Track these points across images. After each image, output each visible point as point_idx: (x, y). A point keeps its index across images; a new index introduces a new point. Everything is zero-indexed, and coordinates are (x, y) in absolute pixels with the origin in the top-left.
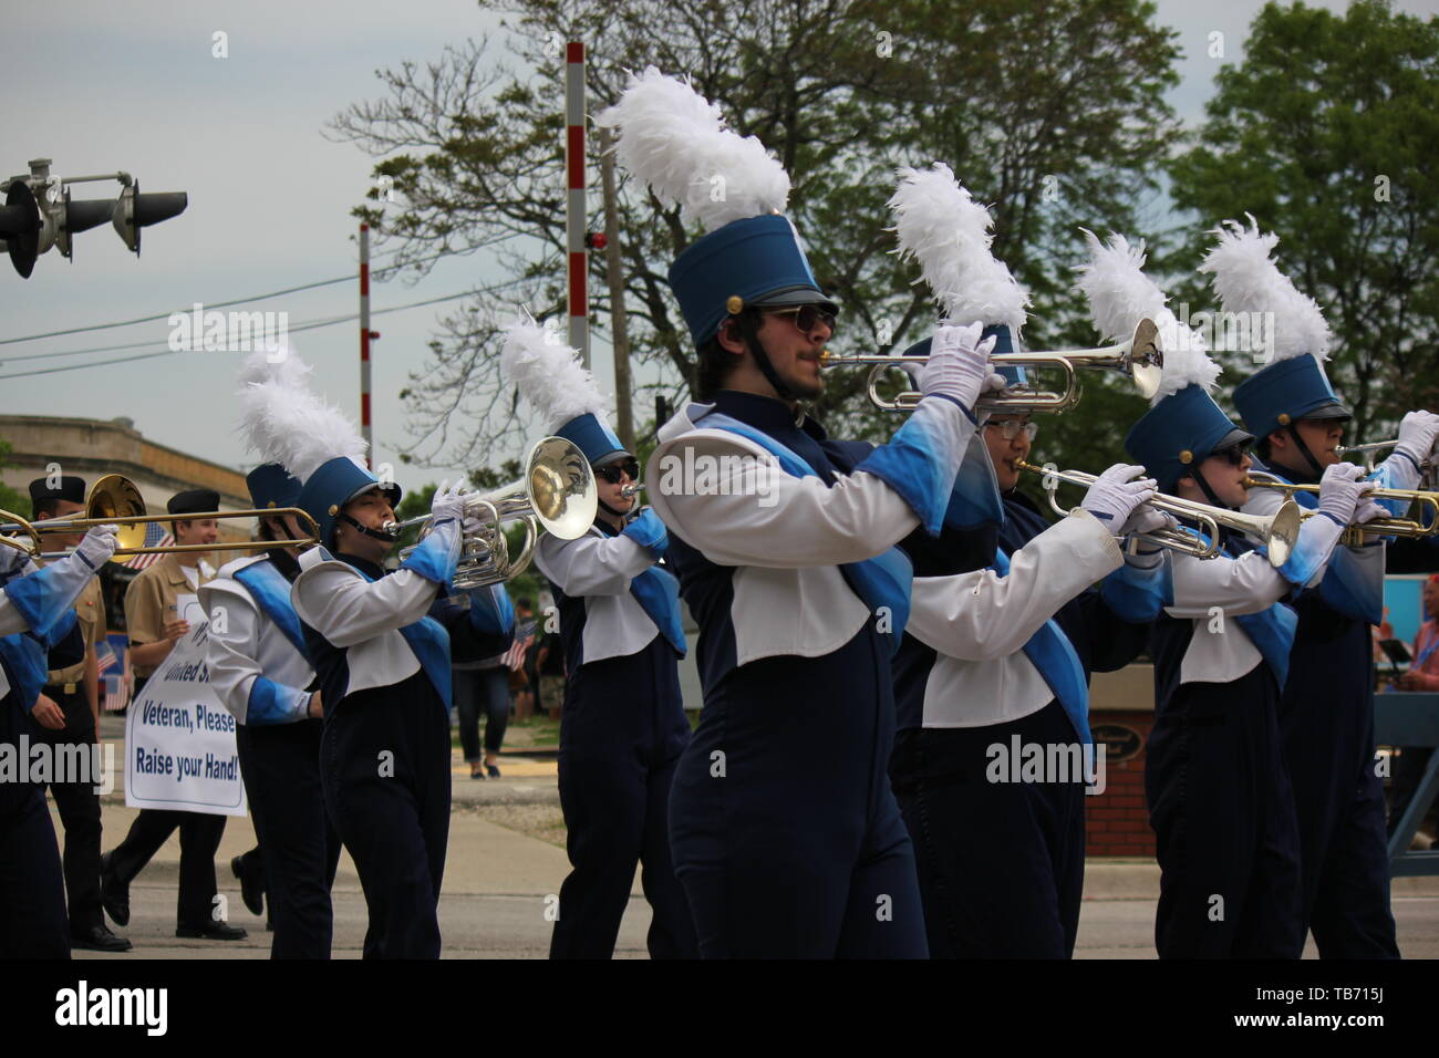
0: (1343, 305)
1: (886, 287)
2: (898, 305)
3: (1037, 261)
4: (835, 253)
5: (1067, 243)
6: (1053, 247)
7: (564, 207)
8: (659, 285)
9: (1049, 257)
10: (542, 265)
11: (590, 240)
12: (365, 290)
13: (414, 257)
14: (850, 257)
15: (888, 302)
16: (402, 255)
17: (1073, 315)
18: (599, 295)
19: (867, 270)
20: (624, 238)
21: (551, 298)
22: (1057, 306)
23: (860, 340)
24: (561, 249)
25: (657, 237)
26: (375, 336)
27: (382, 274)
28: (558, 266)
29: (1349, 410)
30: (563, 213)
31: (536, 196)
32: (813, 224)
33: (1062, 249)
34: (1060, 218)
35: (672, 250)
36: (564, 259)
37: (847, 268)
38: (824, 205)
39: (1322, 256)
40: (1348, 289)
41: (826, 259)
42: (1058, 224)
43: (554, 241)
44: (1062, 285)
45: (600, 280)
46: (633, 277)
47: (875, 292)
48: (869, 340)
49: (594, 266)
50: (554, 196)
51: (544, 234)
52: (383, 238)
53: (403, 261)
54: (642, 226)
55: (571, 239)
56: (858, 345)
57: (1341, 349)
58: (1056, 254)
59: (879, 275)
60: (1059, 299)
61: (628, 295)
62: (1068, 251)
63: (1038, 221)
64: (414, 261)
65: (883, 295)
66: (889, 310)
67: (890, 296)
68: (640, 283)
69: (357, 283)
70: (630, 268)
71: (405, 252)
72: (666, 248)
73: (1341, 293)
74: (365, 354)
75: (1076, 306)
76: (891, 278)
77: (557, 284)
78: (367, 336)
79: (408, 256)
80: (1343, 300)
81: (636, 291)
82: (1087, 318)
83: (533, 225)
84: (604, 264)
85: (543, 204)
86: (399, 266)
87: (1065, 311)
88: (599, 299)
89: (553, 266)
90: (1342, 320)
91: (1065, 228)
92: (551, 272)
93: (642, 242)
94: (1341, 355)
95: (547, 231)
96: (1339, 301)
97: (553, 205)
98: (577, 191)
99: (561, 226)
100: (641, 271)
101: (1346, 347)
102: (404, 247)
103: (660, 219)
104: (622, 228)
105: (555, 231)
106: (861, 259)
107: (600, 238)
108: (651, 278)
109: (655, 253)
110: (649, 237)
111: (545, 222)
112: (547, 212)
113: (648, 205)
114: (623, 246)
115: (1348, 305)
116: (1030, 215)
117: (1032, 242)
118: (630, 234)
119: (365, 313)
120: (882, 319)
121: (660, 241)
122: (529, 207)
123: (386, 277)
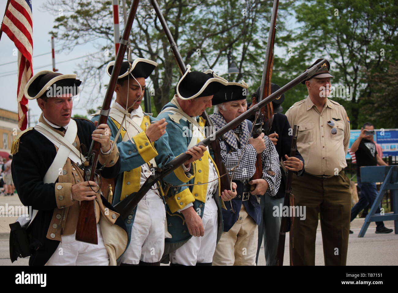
0: (349, 49)
1: (211, 49)
2: (215, 54)
3: (257, 40)
4: (195, 39)
5: (265, 34)
6: (261, 35)
7: (113, 29)
8: (142, 51)
9: (260, 38)
10: (107, 46)
11: (121, 39)
12: (53, 57)
13: (68, 46)
14: (199, 40)
15: (212, 53)
16: (64, 46)
19: (205, 44)
21: (110, 57)
23: (203, 65)
24: (112, 42)
25: (141, 37)
26: (57, 70)
27: (59, 51)
28: (111, 47)
29: (352, 80)
30: (113, 31)
31: (104, 26)
32: (188, 31)
33: (264, 36)
34: (263, 26)
36: (114, 45)
37: (199, 44)
38: (192, 25)
39: (342, 34)
40: (350, 44)
41: (192, 41)
42: (263, 28)
43: (110, 39)
46: (134, 49)
47: (208, 50)
48: (207, 65)
50: (109, 26)
51: (107, 37)
52: (58, 40)
53: (65, 47)
54: (136, 34)
55: (116, 39)
56: (203, 67)
57: (348, 62)
58: (262, 37)
59: (209, 46)
60: (263, 51)
61: (133, 55)
62: (266, 36)
63: (257, 27)
65: (210, 52)
66: (212, 56)
67: (212, 51)
68: (136, 51)
69: (51, 55)
70: (133, 47)
71: (65, 44)
72: (143, 39)
73: (348, 46)
76: (212, 46)
77: (111, 52)
79: (66, 46)
80: (349, 48)
81: (135, 54)
83: (104, 35)
85: (106, 28)
86: (63, 49)
89: (110, 47)
90: (349, 54)
91: (265, 29)
93: (136, 38)
94: (349, 64)
96: (347, 48)
97: (109, 29)
98: (117, 25)
99: (112, 35)
100: (136, 47)
101: (350, 62)
102: (65, 43)
103: (142, 31)
104: (130, 35)
105: (110, 36)
106: (203, 41)
108: (140, 50)
109: (140, 42)
110: (139, 37)
111: (107, 34)
112: (108, 31)
113: (138, 27)
114: (131, 40)
115: (350, 49)
116: (253, 26)
117: (255, 33)
118: (133, 36)
119: (54, 64)
120: (211, 58)
121: (142, 38)
122: (102, 29)
123: (60, 52)
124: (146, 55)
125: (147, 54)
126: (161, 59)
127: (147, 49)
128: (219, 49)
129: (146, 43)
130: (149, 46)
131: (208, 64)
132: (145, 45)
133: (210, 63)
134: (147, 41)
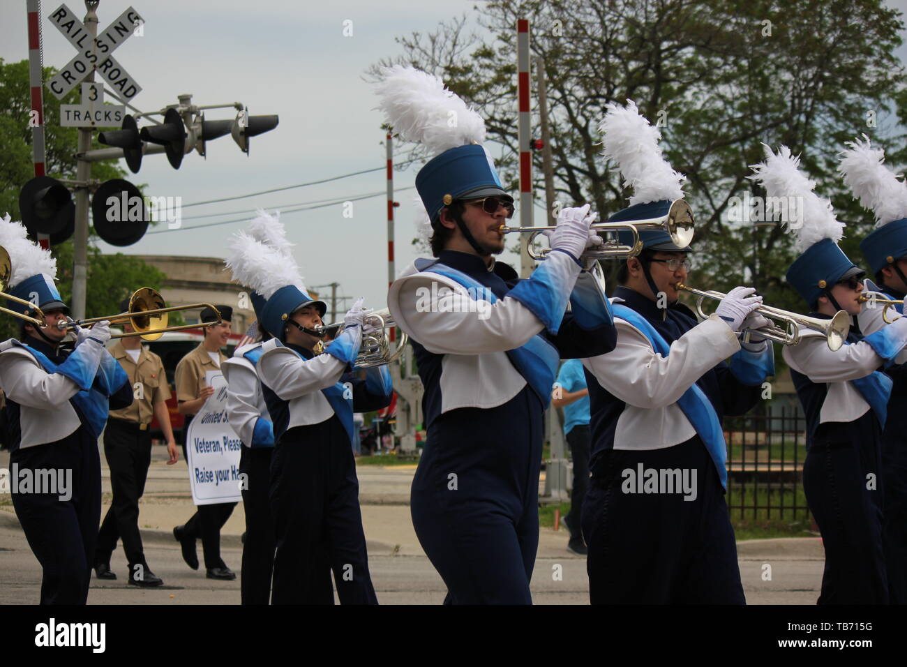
1: (718, 173)
2: (726, 184)
3: (814, 157)
4: (686, 151)
5: (832, 145)
6: (823, 148)
7: (516, 123)
8: (575, 172)
9: (821, 154)
10: (502, 160)
11: (533, 144)
12: (390, 176)
13: (421, 155)
14: (695, 154)
15: (720, 183)
16: (413, 154)
17: (836, 190)
18: (538, 179)
19: (706, 162)
20: (553, 143)
21: (507, 181)
22: (826, 185)
23: (702, 207)
24: (514, 150)
25: (574, 142)
26: (397, 205)
27: (401, 165)
28: (512, 160)
30: (516, 127)
31: (497, 116)
32: (672, 133)
33: (829, 148)
34: (828, 129)
35: (583, 150)
36: (517, 157)
37: (694, 161)
38: (679, 122)
41: (680, 155)
42: (827, 133)
43: (509, 145)
44: (830, 171)
45: (538, 169)
46: (559, 167)
47: (711, 176)
48: (708, 206)
49: (535, 161)
50: (509, 116)
51: (503, 140)
52: (401, 143)
53: (414, 158)
54: (564, 135)
55: (521, 144)
56: (701, 210)
58: (825, 152)
59: (714, 166)
60: (827, 180)
61: (556, 179)
62: (833, 150)
63: (815, 131)
64: (421, 158)
65: (716, 179)
66: (720, 188)
67: (721, 178)
68: (563, 171)
69: (385, 172)
70: (557, 161)
71: (415, 152)
72: (579, 147)
74: (390, 216)
75: (838, 185)
76: (721, 168)
77: (510, 172)
78: (392, 205)
79: (416, 155)
81: (561, 176)
82: (845, 192)
83: (496, 135)
84: (541, 159)
85: (502, 121)
86: (411, 161)
87: (831, 188)
88: (538, 181)
89: (509, 160)
91: (831, 136)
92: (507, 164)
93: (565, 145)
95: (504, 138)
97: (508, 122)
98: (524, 113)
99: (515, 136)
100: (564, 163)
102: (414, 149)
103: (576, 131)
104: (552, 136)
105: (510, 139)
106: (702, 155)
107: (540, 143)
108: (570, 168)
109: (573, 153)
110: (569, 142)
111: (503, 133)
112: (505, 126)
113: (568, 122)
114: (552, 148)
116: (809, 127)
117: (810, 145)
118: (557, 140)
119: (390, 191)
120: (716, 193)
121: (576, 144)
122: (493, 124)
123: (403, 168)
124: (582, 181)
125: (585, 178)
126: (615, 190)
127: (586, 167)
128: (735, 174)
129: (584, 156)
130: (590, 161)
131: (712, 204)
132: (582, 160)
133: (715, 202)
134: (586, 152)
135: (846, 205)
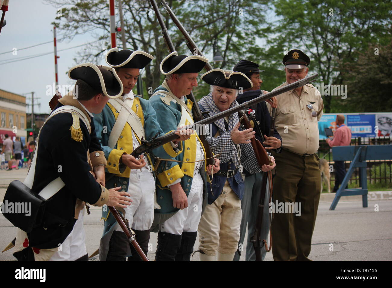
0: (323, 40)
1: (198, 39)
2: (201, 44)
3: (240, 31)
5: (247, 26)
6: (243, 27)
7: (109, 20)
8: (136, 41)
9: (242, 30)
10: (104, 36)
11: (117, 29)
12: (55, 45)
13: (68, 35)
15: (199, 43)
16: (65, 35)
17: (250, 46)
18: (119, 44)
19: (192, 35)
20: (126, 28)
21: (106, 45)
22: (245, 43)
24: (109, 32)
25: (134, 28)
26: (58, 57)
27: (60, 40)
28: (108, 36)
30: (109, 22)
31: (101, 17)
33: (246, 28)
34: (246, 19)
35: (139, 31)
36: (110, 35)
39: (317, 27)
40: (324, 36)
42: (245, 21)
43: (107, 30)
44: (246, 37)
45: (120, 40)
46: (128, 39)
49: (118, 36)
50: (106, 17)
51: (104, 28)
52: (60, 30)
53: (65, 36)
54: (130, 25)
55: (112, 29)
57: (322, 52)
58: (244, 29)
59: (196, 36)
60: (245, 41)
61: (127, 44)
62: (248, 28)
63: (240, 20)
64: (68, 37)
67: (200, 41)
68: (131, 40)
69: (53, 43)
70: (128, 36)
71: (66, 34)
72: (137, 30)
73: (322, 37)
74: (56, 62)
75: (250, 43)
76: (199, 37)
77: (108, 42)
78: (56, 58)
79: (67, 35)
80: (323, 39)
81: (129, 43)
83: (101, 26)
84: (121, 36)
85: (103, 20)
86: (64, 38)
87: (247, 44)
90: (323, 45)
91: (247, 22)
92: (106, 38)
93: (130, 29)
94: (323, 54)
95: (104, 27)
96: (322, 39)
97: (106, 20)
98: (113, 16)
99: (109, 25)
100: (130, 37)
101: (324, 52)
102: (66, 33)
103: (136, 23)
104: (125, 26)
105: (107, 27)
107: (119, 29)
108: (133, 39)
109: (134, 32)
110: (132, 28)
111: (104, 24)
112: (104, 22)
113: (132, 19)
114: (125, 31)
115: (324, 40)
116: (237, 19)
117: (238, 26)
118: (127, 27)
119: (55, 51)
122: (99, 21)
125: (140, 43)
126: (153, 48)
127: (140, 39)
128: (205, 39)
129: (139, 33)
130: (142, 36)
132: (139, 35)
134: (140, 32)
135: (254, 51)
